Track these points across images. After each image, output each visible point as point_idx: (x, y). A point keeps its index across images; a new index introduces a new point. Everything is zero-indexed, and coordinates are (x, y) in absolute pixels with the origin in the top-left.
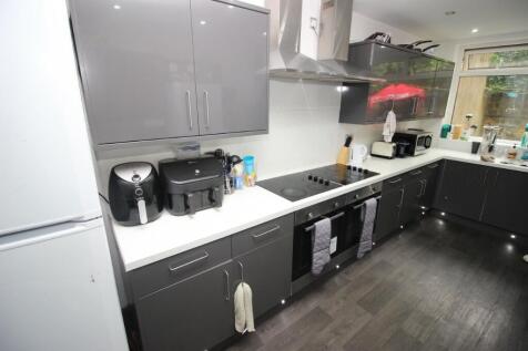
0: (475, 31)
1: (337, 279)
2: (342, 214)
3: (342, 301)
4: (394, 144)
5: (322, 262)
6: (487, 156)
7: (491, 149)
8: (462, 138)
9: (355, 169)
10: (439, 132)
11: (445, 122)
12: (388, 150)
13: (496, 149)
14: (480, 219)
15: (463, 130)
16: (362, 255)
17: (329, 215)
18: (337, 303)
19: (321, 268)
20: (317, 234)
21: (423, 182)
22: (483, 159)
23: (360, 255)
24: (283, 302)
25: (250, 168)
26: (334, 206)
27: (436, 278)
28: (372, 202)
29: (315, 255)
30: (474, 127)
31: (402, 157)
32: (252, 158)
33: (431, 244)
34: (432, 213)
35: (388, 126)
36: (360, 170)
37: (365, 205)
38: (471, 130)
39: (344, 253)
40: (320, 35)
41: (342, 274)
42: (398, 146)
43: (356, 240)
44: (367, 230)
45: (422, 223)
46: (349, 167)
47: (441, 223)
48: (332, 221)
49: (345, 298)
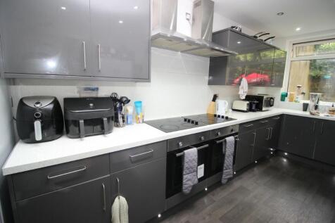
0: (298, 29)
1: (205, 200)
2: (207, 145)
3: (207, 217)
4: (248, 102)
5: (191, 183)
6: (314, 111)
7: (316, 107)
8: (296, 101)
9: (219, 116)
10: (280, 97)
11: (283, 90)
12: (244, 106)
13: (320, 107)
14: (313, 158)
15: (296, 96)
16: (226, 181)
17: (196, 146)
18: (204, 219)
19: (190, 189)
20: (186, 160)
21: (270, 129)
22: (311, 114)
23: (224, 181)
24: (159, 216)
25: (139, 109)
26: (200, 139)
27: (282, 200)
28: (230, 139)
29: (185, 177)
30: (303, 93)
31: (254, 111)
32: (141, 102)
33: (278, 175)
34: (278, 153)
35: (243, 88)
36: (223, 117)
37: (225, 141)
38: (301, 96)
39: (211, 178)
40: (193, 24)
41: (210, 195)
42: (250, 103)
43: (220, 169)
44: (228, 161)
45: (271, 160)
46: (215, 116)
47: (285, 160)
48: (199, 151)
49: (210, 215)
